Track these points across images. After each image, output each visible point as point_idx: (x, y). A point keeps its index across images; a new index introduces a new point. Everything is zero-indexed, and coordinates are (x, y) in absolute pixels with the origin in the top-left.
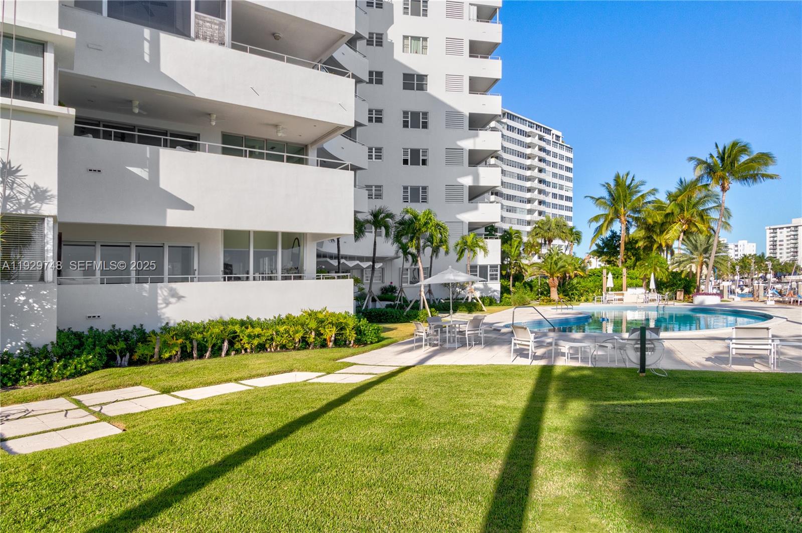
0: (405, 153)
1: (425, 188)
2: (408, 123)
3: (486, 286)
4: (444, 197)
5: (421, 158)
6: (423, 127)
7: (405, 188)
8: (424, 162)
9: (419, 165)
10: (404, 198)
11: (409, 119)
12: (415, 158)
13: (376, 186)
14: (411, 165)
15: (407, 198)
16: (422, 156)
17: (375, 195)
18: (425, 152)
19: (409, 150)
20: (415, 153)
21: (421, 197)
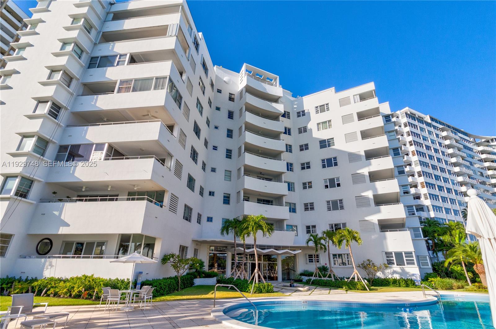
0: (326, 181)
1: (341, 201)
2: (325, 165)
3: (403, 270)
4: (355, 204)
5: (336, 183)
6: (335, 165)
7: (328, 202)
8: (339, 185)
9: (335, 187)
10: (328, 208)
11: (326, 163)
12: (333, 183)
13: (310, 203)
14: (330, 188)
15: (330, 208)
16: (337, 181)
17: (310, 209)
18: (338, 179)
19: (328, 180)
20: (332, 181)
21: (339, 206)
